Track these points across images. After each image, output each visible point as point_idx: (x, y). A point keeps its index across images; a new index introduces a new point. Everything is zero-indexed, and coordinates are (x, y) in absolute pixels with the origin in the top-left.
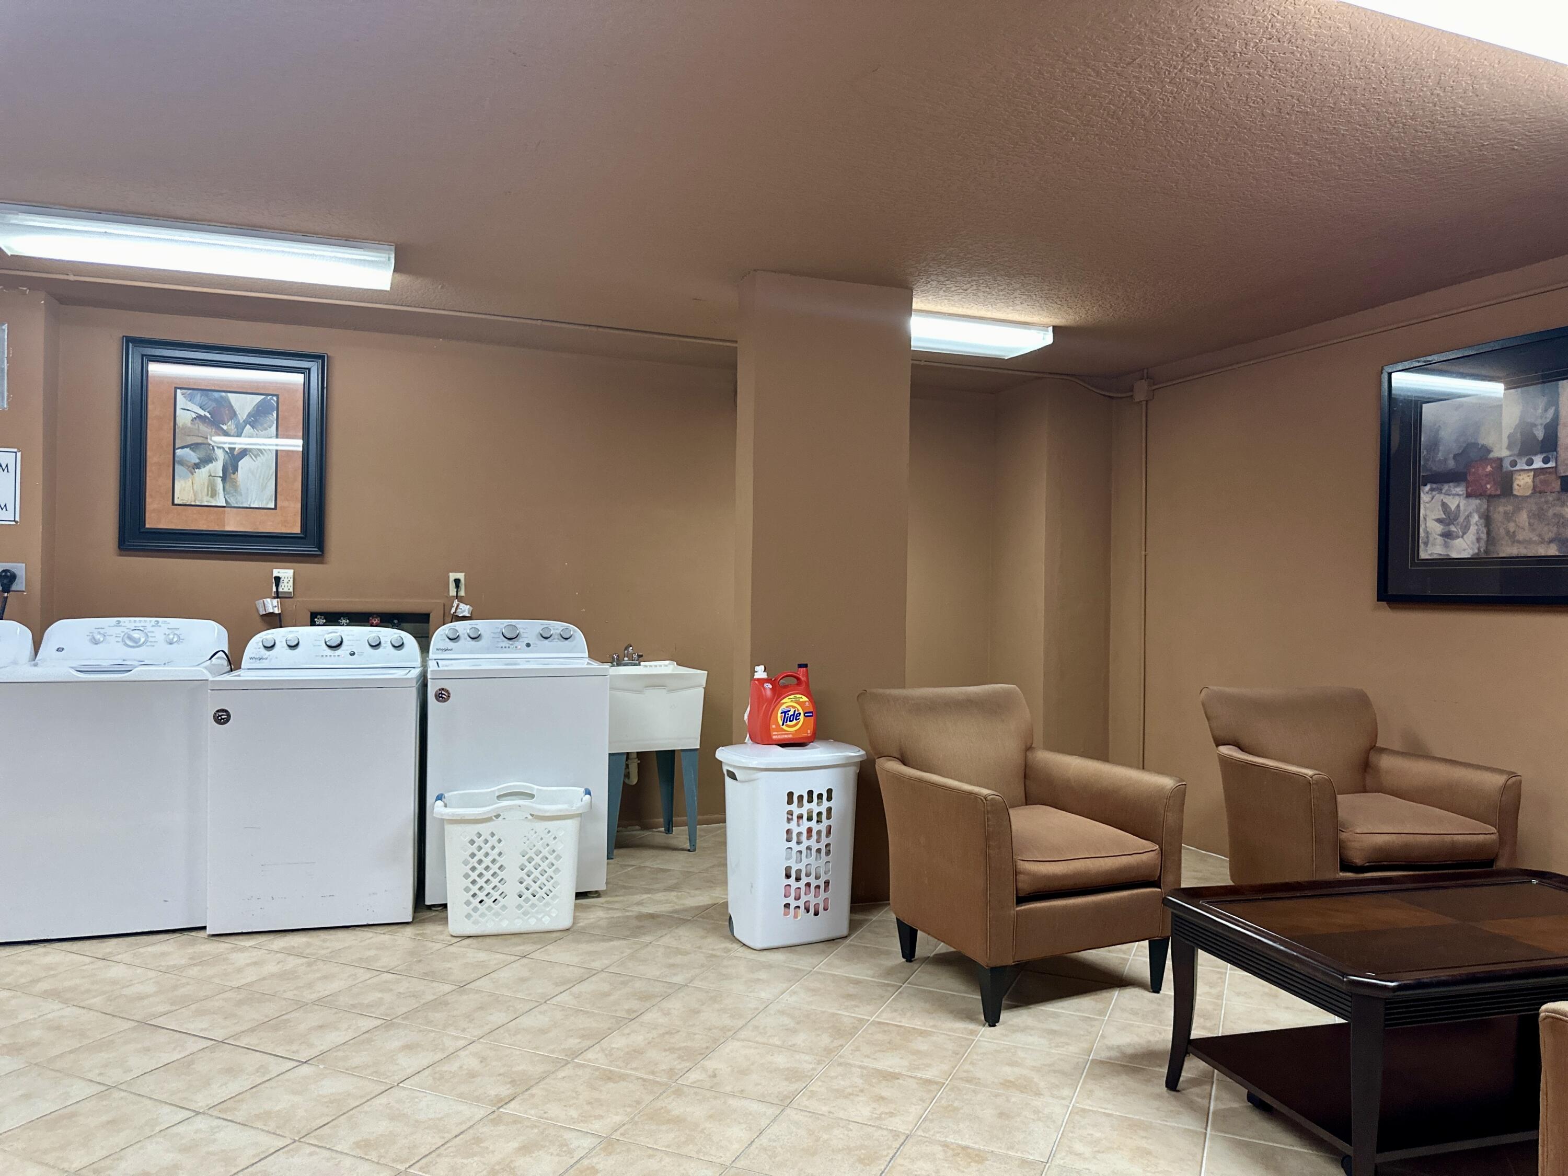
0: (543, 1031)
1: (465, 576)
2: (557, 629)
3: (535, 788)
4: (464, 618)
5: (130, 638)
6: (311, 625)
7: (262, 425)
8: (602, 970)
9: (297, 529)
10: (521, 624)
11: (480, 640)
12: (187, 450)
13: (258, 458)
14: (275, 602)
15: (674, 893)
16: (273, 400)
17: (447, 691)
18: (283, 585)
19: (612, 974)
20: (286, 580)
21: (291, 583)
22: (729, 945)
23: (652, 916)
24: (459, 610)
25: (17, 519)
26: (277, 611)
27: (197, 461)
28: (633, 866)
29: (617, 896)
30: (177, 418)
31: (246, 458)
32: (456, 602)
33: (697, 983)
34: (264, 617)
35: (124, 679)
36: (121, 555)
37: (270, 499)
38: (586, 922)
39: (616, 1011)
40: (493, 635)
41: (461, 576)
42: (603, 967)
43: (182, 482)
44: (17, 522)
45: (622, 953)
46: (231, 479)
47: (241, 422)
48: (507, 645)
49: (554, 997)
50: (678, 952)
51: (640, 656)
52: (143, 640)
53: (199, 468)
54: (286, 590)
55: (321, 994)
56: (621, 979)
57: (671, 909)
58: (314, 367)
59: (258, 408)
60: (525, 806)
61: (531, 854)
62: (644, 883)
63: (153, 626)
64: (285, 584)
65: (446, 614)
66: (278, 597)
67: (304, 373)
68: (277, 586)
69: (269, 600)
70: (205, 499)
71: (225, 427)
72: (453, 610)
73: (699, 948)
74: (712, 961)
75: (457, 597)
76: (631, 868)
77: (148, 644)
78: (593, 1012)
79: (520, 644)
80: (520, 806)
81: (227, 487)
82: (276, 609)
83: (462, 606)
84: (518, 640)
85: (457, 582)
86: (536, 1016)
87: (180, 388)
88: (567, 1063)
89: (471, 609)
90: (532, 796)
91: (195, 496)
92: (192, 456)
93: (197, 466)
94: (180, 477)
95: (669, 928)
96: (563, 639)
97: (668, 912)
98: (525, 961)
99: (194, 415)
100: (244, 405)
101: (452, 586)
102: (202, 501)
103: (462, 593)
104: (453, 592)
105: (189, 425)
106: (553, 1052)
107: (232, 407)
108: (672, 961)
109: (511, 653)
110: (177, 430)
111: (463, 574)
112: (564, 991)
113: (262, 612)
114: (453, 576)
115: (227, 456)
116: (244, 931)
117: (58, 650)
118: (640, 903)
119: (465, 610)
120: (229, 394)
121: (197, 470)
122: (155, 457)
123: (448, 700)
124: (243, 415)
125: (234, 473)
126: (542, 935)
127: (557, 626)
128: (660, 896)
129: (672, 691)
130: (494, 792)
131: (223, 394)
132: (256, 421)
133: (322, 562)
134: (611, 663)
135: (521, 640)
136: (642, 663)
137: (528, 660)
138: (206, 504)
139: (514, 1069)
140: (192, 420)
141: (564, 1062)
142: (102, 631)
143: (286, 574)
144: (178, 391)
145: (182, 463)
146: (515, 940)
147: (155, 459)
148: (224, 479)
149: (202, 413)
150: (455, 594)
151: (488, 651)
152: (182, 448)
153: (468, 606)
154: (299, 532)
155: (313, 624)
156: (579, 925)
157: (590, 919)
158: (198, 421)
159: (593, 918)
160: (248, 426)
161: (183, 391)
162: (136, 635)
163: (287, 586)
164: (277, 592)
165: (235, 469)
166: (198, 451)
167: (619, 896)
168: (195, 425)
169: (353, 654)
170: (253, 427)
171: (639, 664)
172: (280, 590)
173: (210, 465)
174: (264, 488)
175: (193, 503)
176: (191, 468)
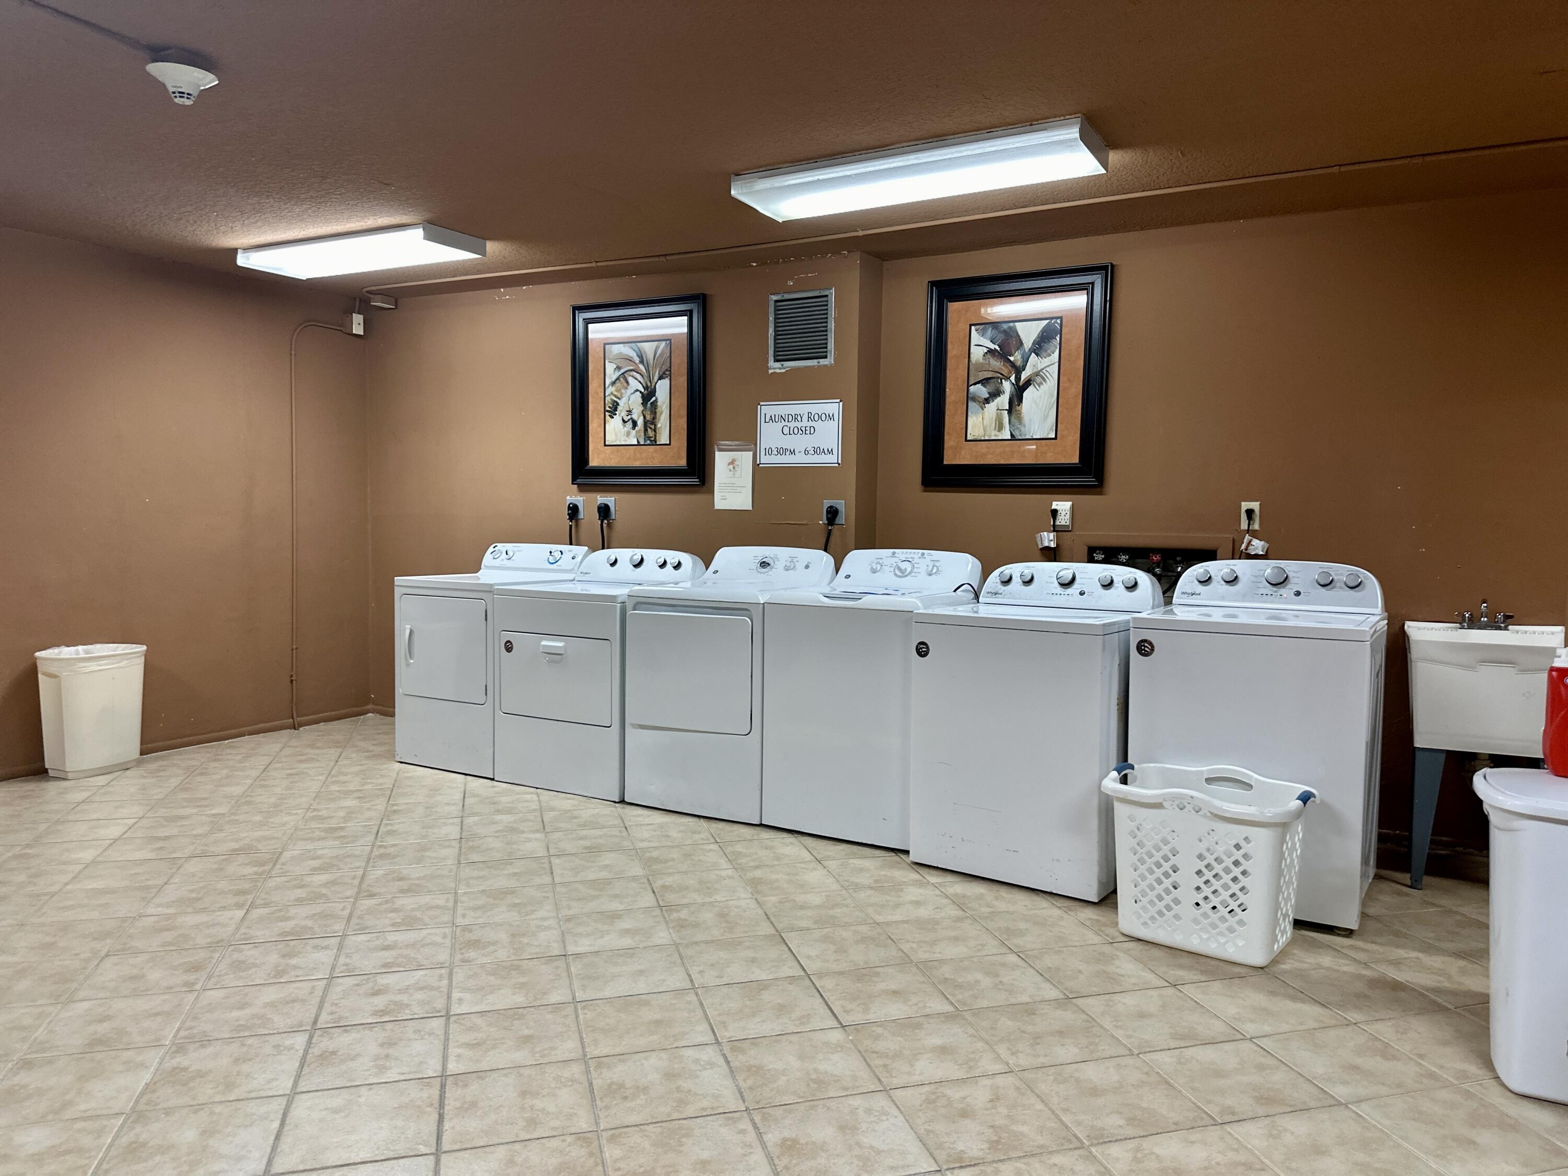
0: (1095, 1092)
1: (1260, 505)
2: (1341, 574)
3: (1254, 777)
4: (1256, 557)
5: (899, 569)
6: (1088, 562)
7: (1046, 351)
8: (1251, 1039)
9: (1075, 459)
10: (1291, 566)
11: (1237, 582)
12: (979, 386)
13: (1042, 386)
14: (1052, 535)
15: (1462, 963)
16: (1057, 323)
17: (1151, 644)
18: (1060, 518)
19: (1259, 1049)
20: (1063, 513)
21: (1068, 516)
22: (1473, 1069)
23: (1397, 986)
24: (1251, 547)
25: (840, 462)
26: (1053, 545)
27: (987, 396)
28: (1440, 906)
29: (1373, 942)
30: (971, 356)
31: (1031, 388)
32: (1247, 537)
33: (1364, 1109)
34: (1044, 552)
35: (855, 607)
36: (925, 491)
37: (1051, 429)
38: (1297, 965)
39: (1210, 1102)
40: (1253, 579)
41: (1255, 505)
42: (1254, 1035)
43: (974, 418)
44: (839, 464)
45: (1301, 1024)
46: (1016, 411)
47: (1027, 351)
48: (1270, 593)
49: (1156, 1051)
50: (1386, 1052)
51: (1507, 617)
52: (909, 570)
53: (988, 403)
54: (1063, 523)
55: (935, 955)
56: (1263, 1060)
57: (1434, 984)
58: (1097, 280)
59: (1043, 333)
60: (1197, 798)
61: (1210, 859)
62: (1432, 935)
63: (920, 558)
64: (1063, 517)
65: (1236, 551)
66: (1054, 531)
67: (1087, 289)
68: (1055, 519)
69: (1045, 533)
70: (993, 433)
71: (1012, 358)
72: (1243, 547)
73: (1421, 1056)
74: (1422, 1083)
75: (1248, 531)
76: (1435, 909)
77: (913, 574)
78: (1180, 1092)
79: (1287, 592)
80: (1192, 797)
81: (1013, 419)
82: (1052, 543)
83: (1255, 542)
84: (1286, 586)
85: (1250, 513)
86: (1107, 1068)
87: (975, 325)
88: (1082, 1147)
89: (1267, 545)
90: (1249, 786)
91: (984, 431)
92: (981, 391)
93: (987, 401)
94: (972, 413)
95: (1404, 1011)
96: (1347, 588)
97: (1422, 987)
98: (1171, 991)
99: (986, 350)
100: (1029, 333)
101: (1244, 517)
102: (990, 436)
103: (1256, 526)
104: (1244, 525)
105: (981, 361)
106: (1079, 1123)
107: (1019, 336)
108: (1359, 1061)
109: (1272, 602)
110: (971, 367)
111: (1258, 503)
112: (1174, 1049)
113: (1040, 546)
114: (1245, 505)
115: (1013, 388)
116: (939, 866)
117: (846, 577)
118: (1397, 963)
119: (1258, 546)
120: (1016, 324)
121: (986, 405)
122: (953, 393)
123: (1151, 654)
124: (1028, 342)
125: (1019, 405)
126: (1221, 964)
127: (1341, 571)
128: (1436, 961)
129: (1524, 671)
130: (1202, 772)
131: (1012, 324)
132: (1041, 347)
133: (1101, 493)
134: (1460, 623)
135: (1289, 586)
136: (1510, 627)
137: (1297, 614)
138: (993, 438)
139: (1014, 1128)
140: (984, 356)
141: (1078, 1145)
142: (881, 561)
143: (1063, 506)
144: (973, 328)
145: (974, 399)
146: (1186, 960)
147: (953, 398)
148: (1010, 411)
149: (992, 346)
150: (1246, 528)
151: (1244, 598)
152: (975, 384)
153: (1262, 543)
154: (1077, 461)
155: (1091, 560)
156: (1283, 966)
157: (1305, 962)
158: (989, 356)
159: (1310, 963)
160: (1033, 354)
161: (978, 327)
162: (904, 566)
163: (1064, 519)
164: (1054, 525)
165: (1020, 400)
166: (988, 386)
167: (1376, 943)
168: (985, 360)
169: (1082, 593)
170: (1037, 355)
171: (1506, 629)
172: (1058, 523)
173: (999, 399)
174: (1046, 417)
175: (983, 438)
176: (981, 404)
